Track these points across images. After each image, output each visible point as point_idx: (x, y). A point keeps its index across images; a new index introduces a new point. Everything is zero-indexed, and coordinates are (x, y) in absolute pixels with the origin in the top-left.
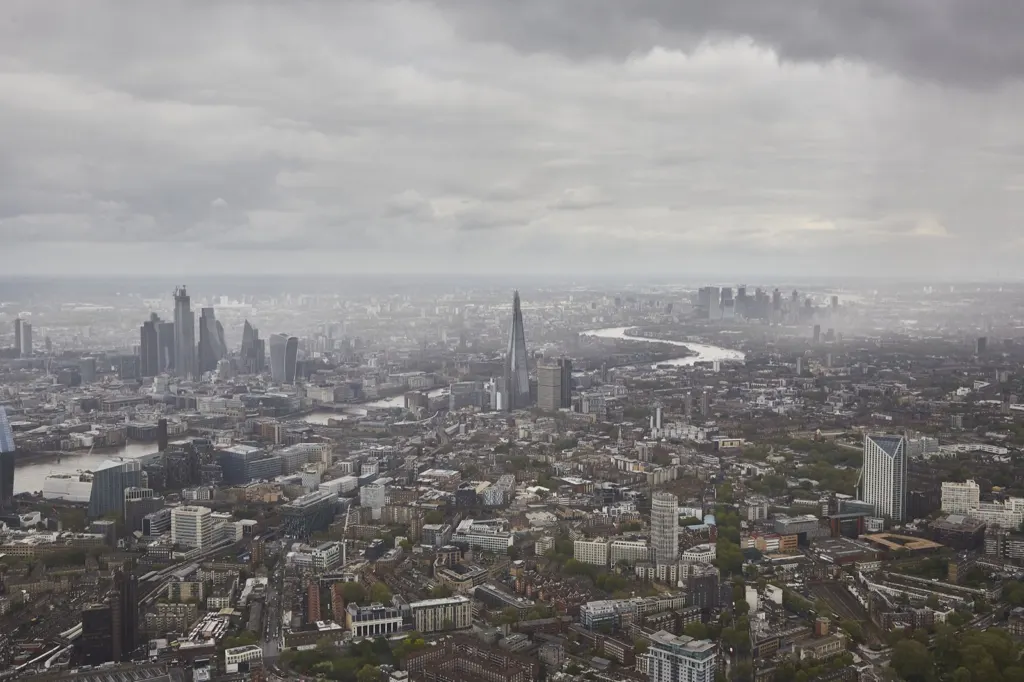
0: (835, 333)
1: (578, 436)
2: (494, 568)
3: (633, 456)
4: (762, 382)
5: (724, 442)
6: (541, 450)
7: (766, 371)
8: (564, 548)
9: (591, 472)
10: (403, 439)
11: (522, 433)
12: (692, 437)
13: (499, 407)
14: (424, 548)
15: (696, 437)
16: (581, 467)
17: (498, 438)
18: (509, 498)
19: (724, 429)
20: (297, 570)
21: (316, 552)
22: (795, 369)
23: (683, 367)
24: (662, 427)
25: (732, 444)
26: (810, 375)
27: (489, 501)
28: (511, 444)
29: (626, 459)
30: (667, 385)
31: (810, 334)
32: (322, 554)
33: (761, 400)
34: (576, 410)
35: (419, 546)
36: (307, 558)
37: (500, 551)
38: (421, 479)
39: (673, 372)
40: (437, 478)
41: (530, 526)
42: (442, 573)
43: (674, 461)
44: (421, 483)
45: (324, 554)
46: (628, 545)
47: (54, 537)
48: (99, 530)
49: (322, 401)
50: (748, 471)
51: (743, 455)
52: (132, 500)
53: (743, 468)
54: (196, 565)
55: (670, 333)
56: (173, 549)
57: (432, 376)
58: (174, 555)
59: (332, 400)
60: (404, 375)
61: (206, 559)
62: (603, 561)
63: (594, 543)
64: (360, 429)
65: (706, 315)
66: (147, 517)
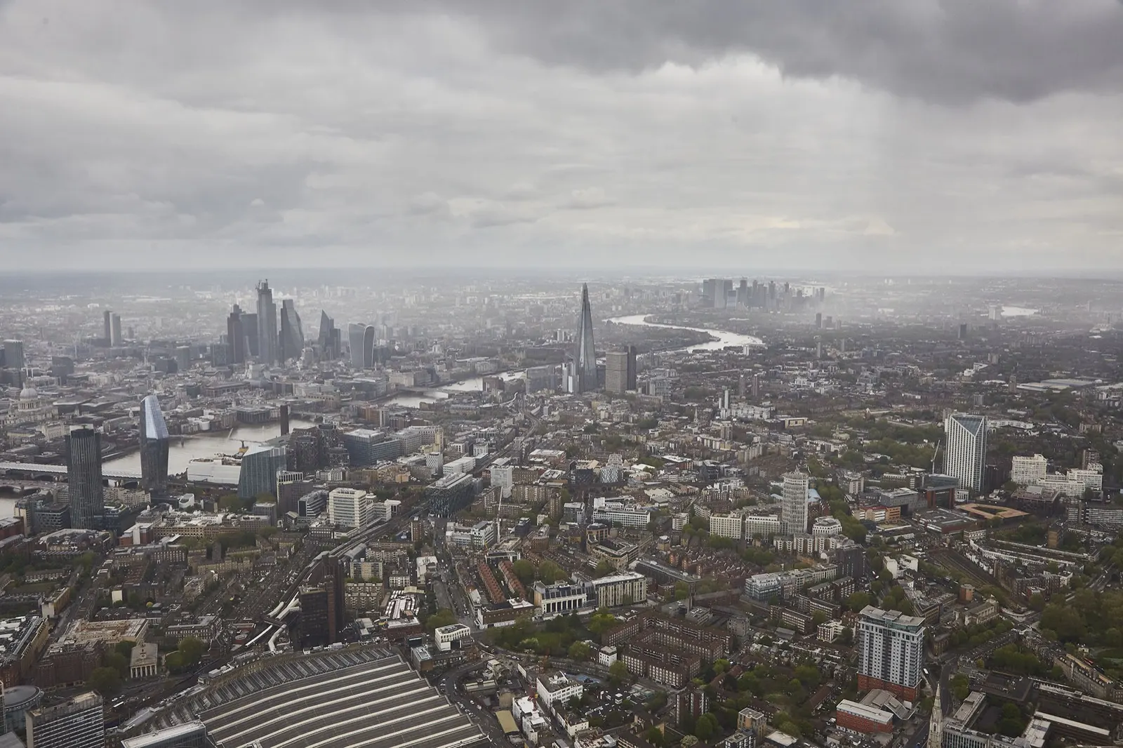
0: (834, 320)
1: (656, 416)
2: (642, 543)
3: (716, 434)
4: (793, 365)
5: (790, 421)
6: (627, 430)
7: (789, 355)
8: (699, 526)
9: (682, 450)
10: (498, 421)
11: (603, 415)
12: (757, 416)
13: (571, 390)
14: (570, 525)
15: (761, 416)
16: (672, 445)
17: (583, 419)
18: (624, 478)
19: (782, 409)
20: (458, 548)
21: (475, 530)
22: (815, 353)
23: (716, 351)
24: (729, 407)
25: (796, 423)
26: (830, 359)
27: (606, 479)
28: (596, 425)
29: (712, 438)
30: (708, 368)
31: (812, 321)
32: (480, 533)
33: (799, 381)
34: (644, 392)
35: (565, 524)
36: (465, 537)
37: (640, 528)
38: (532, 459)
39: (708, 356)
40: (547, 458)
41: (653, 502)
42: (597, 549)
43: (756, 439)
44: (534, 463)
45: (482, 533)
46: (761, 520)
47: (219, 518)
48: (261, 511)
49: (404, 385)
50: (823, 447)
51: (812, 433)
52: (284, 483)
53: (817, 445)
54: (363, 545)
55: (686, 320)
56: (334, 530)
57: (495, 361)
58: (336, 535)
59: (413, 384)
60: (468, 360)
61: (370, 539)
62: (737, 535)
63: (729, 518)
64: (452, 412)
65: (711, 304)
66: (303, 498)
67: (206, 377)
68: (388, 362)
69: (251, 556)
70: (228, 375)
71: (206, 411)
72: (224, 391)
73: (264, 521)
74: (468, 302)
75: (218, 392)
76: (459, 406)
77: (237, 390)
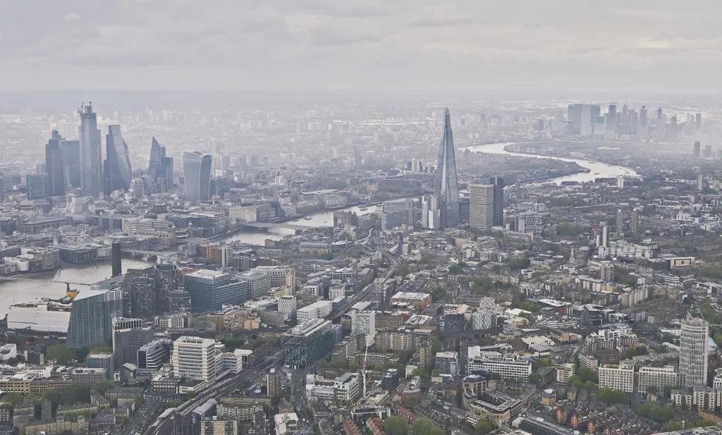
0: (714, 150)
1: (528, 255)
2: (524, 398)
3: (596, 275)
4: (673, 199)
5: (676, 261)
6: (497, 270)
7: (668, 188)
8: (586, 378)
9: (559, 293)
10: (354, 260)
11: (469, 253)
12: (639, 255)
13: (431, 226)
14: (444, 378)
15: (643, 255)
16: (548, 288)
17: (448, 257)
18: (499, 324)
19: (665, 247)
20: (320, 403)
21: (338, 383)
22: (696, 186)
23: (587, 183)
24: (608, 245)
25: (683, 263)
26: (713, 192)
27: (478, 325)
28: (462, 265)
29: (592, 279)
30: (580, 202)
31: (690, 150)
32: (345, 385)
33: (681, 216)
34: (512, 228)
35: (438, 376)
36: (328, 391)
37: (521, 380)
38: (395, 303)
39: (579, 189)
40: (412, 301)
41: (532, 351)
42: (476, 404)
43: (640, 281)
44: (396, 307)
45: (347, 386)
46: (655, 372)
47: (47, 372)
48: (96, 363)
49: (245, 220)
50: (714, 290)
51: (701, 274)
52: (121, 331)
53: (708, 287)
54: (213, 401)
55: (551, 149)
56: (179, 384)
57: (345, 194)
58: (182, 390)
59: (255, 219)
60: (315, 192)
61: (220, 394)
62: (629, 388)
63: (620, 369)
64: (302, 250)
65: (578, 131)
66: (142, 349)
67: (21, 211)
68: (226, 194)
69: (86, 415)
70: (47, 209)
71: (24, 250)
72: (44, 227)
73: (99, 375)
74: (310, 129)
75: (38, 228)
76: (309, 244)
77: (59, 225)
